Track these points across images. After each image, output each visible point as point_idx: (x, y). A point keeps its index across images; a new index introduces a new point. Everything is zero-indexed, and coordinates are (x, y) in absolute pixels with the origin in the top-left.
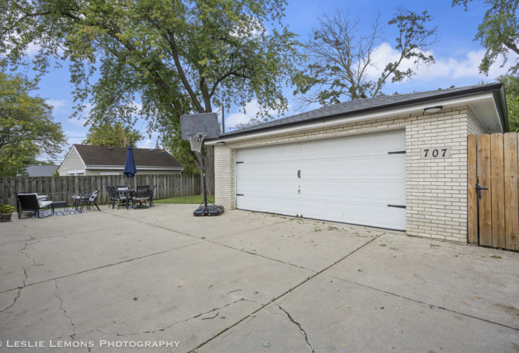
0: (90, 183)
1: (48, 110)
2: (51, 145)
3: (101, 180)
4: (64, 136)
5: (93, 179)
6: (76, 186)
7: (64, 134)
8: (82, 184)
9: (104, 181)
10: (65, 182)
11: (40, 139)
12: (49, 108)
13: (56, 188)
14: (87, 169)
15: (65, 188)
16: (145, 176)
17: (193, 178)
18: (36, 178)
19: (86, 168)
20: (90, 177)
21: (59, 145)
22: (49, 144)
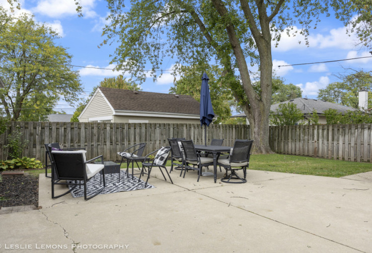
0: (122, 132)
1: (68, 59)
2: (70, 93)
3: (135, 128)
4: (81, 85)
5: (126, 127)
6: (108, 136)
7: (81, 83)
8: (113, 133)
9: (138, 130)
10: (95, 131)
11: (60, 88)
12: (69, 57)
13: (86, 138)
14: (115, 116)
15: (95, 138)
16: (182, 125)
17: (234, 129)
18: (65, 124)
19: (114, 113)
20: (123, 124)
21: (76, 93)
22: (68, 92)
